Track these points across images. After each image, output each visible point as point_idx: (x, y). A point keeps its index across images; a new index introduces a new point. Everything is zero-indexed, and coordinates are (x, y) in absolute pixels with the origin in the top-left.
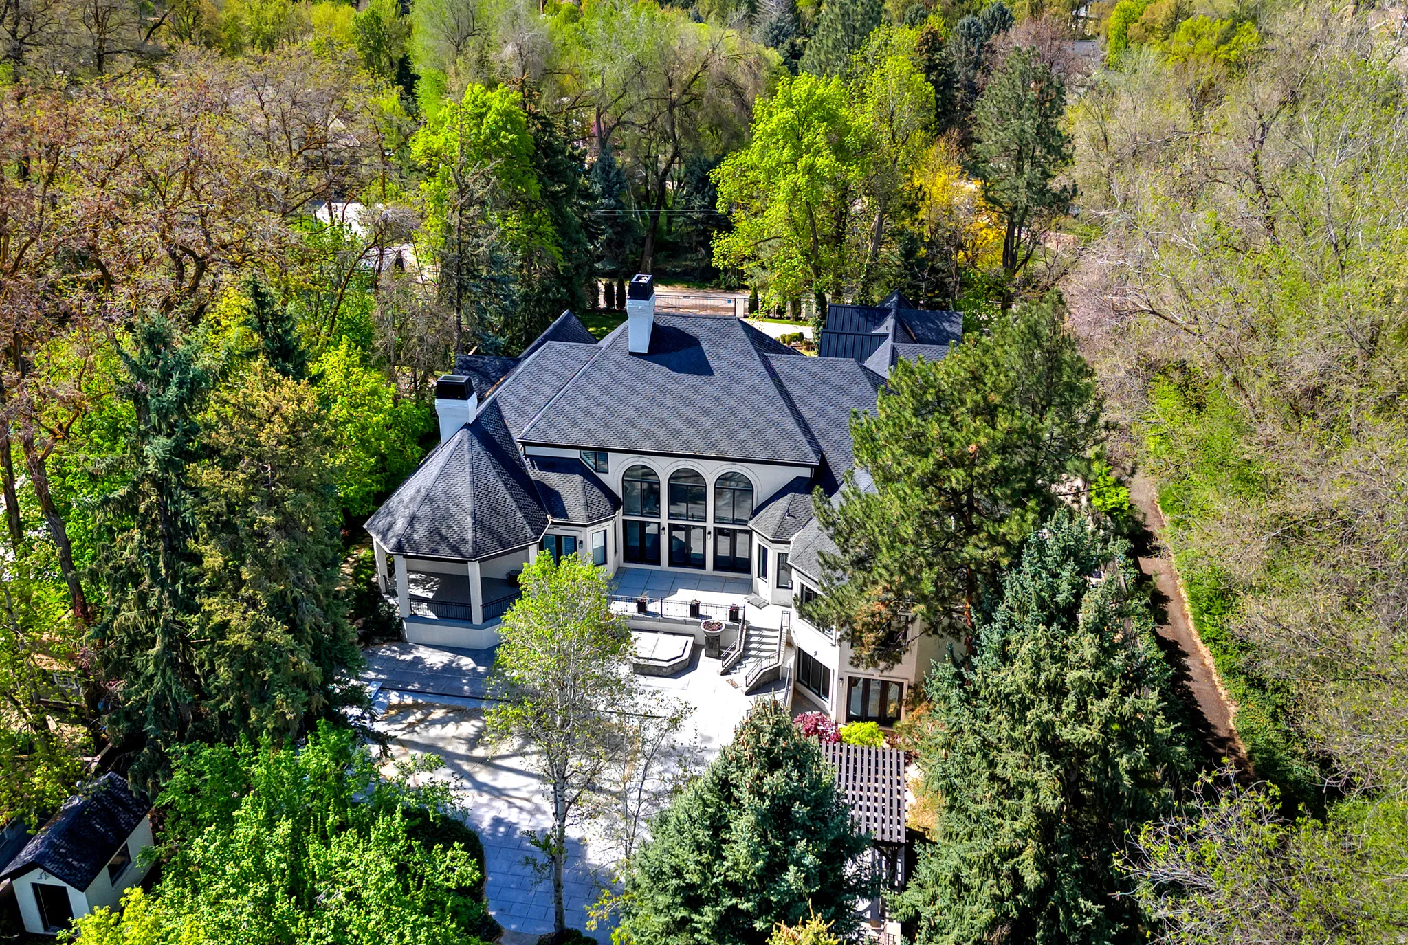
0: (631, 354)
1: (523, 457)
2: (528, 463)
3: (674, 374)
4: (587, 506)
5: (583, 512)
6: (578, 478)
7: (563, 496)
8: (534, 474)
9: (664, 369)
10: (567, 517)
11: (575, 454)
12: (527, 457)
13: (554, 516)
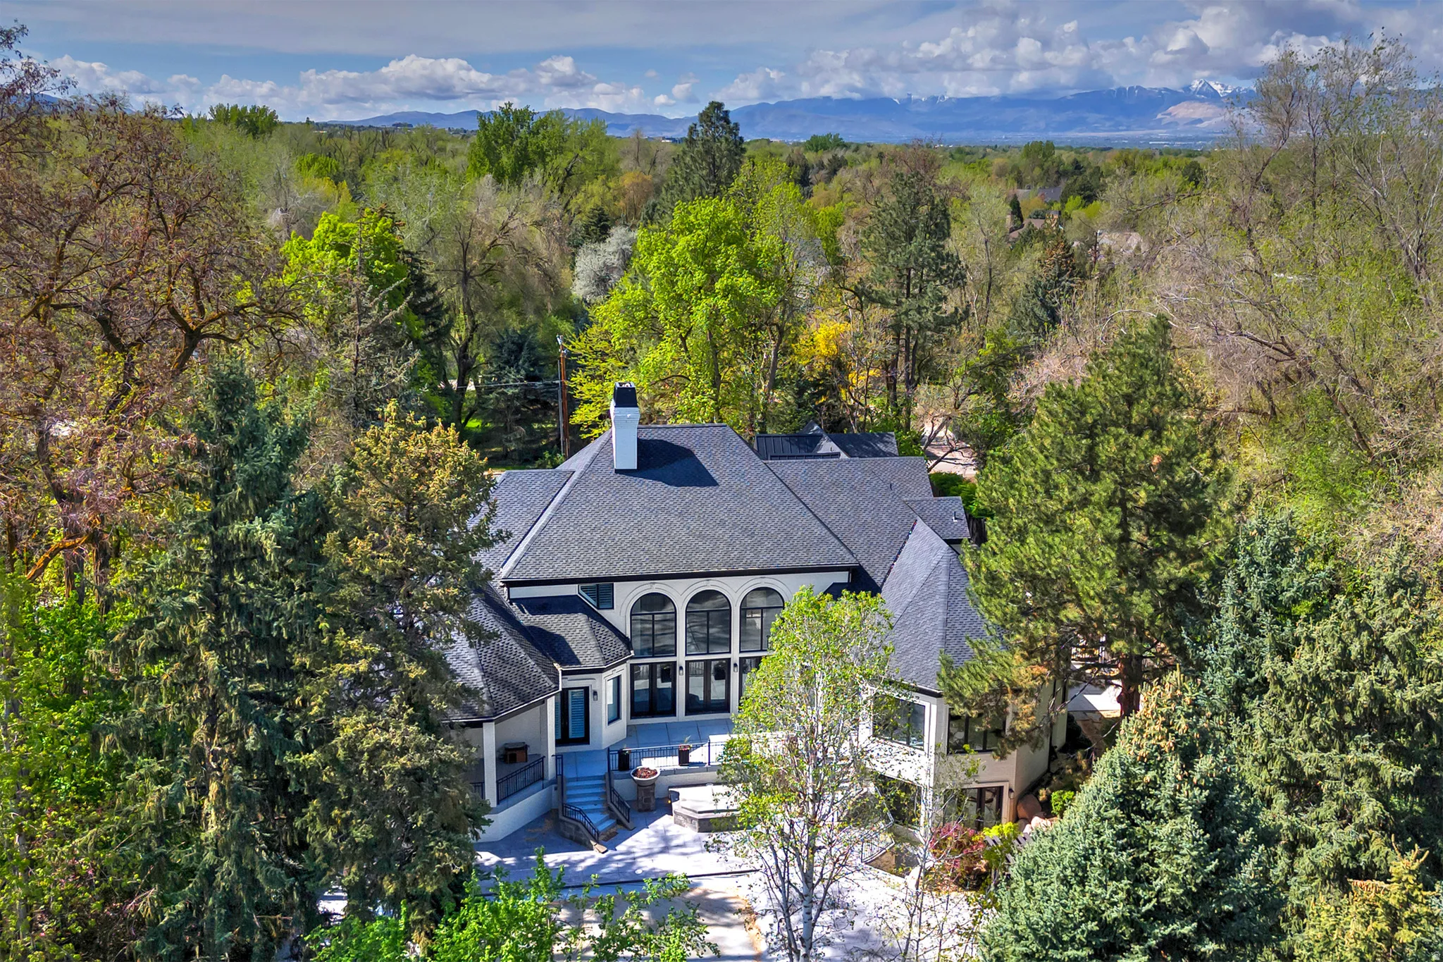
0: (617, 471)
1: (507, 602)
2: (514, 608)
3: (672, 488)
4: (600, 647)
5: (598, 655)
6: (581, 618)
7: (568, 639)
8: (526, 618)
9: (660, 484)
10: (579, 663)
11: (572, 590)
12: (512, 601)
13: (562, 664)
